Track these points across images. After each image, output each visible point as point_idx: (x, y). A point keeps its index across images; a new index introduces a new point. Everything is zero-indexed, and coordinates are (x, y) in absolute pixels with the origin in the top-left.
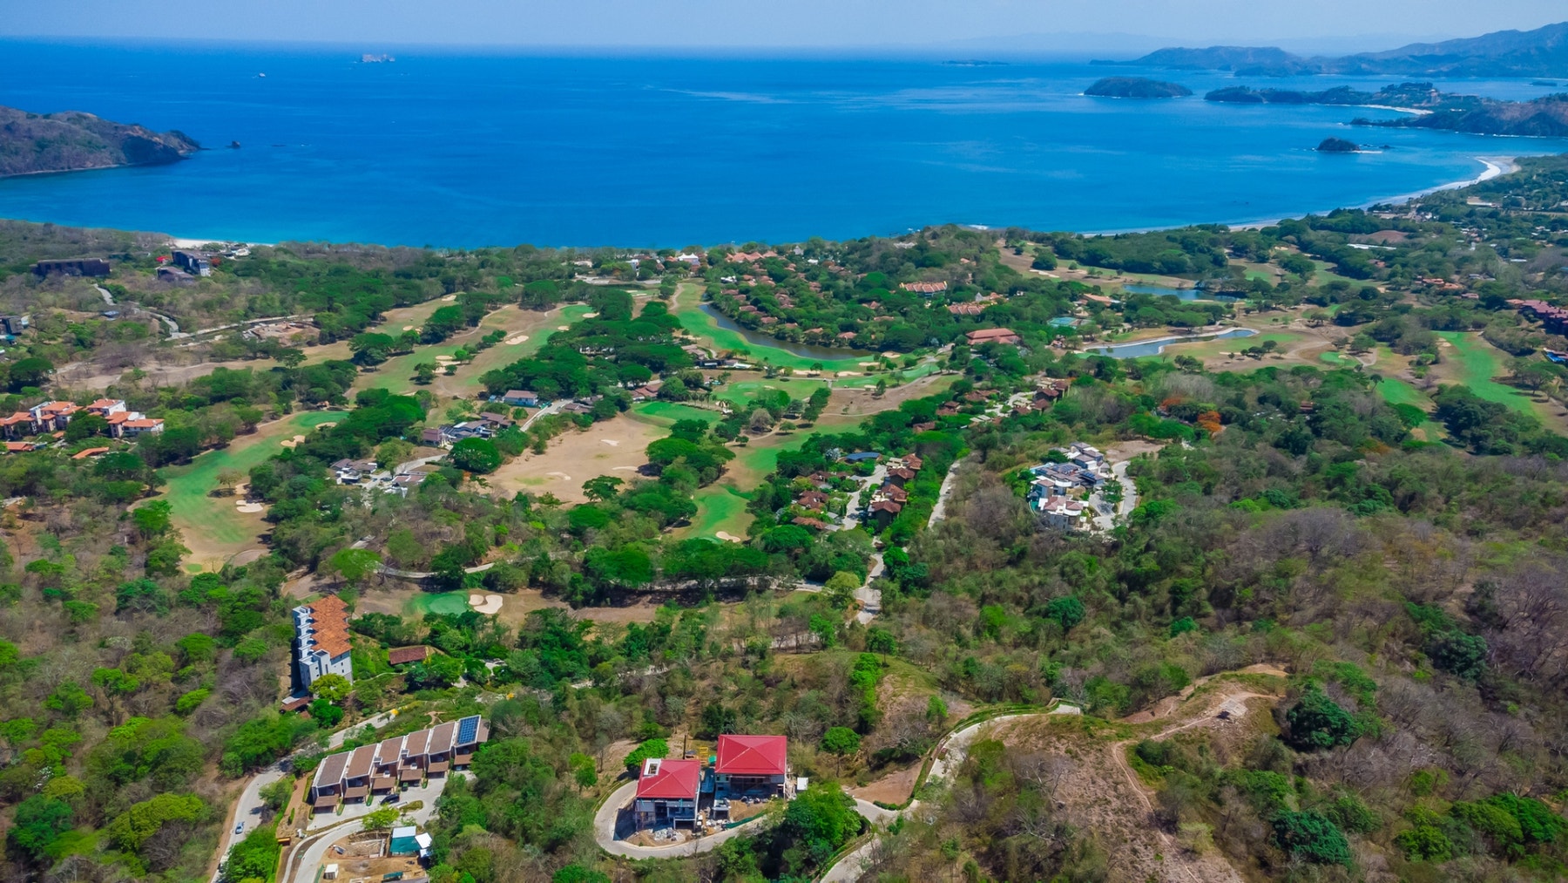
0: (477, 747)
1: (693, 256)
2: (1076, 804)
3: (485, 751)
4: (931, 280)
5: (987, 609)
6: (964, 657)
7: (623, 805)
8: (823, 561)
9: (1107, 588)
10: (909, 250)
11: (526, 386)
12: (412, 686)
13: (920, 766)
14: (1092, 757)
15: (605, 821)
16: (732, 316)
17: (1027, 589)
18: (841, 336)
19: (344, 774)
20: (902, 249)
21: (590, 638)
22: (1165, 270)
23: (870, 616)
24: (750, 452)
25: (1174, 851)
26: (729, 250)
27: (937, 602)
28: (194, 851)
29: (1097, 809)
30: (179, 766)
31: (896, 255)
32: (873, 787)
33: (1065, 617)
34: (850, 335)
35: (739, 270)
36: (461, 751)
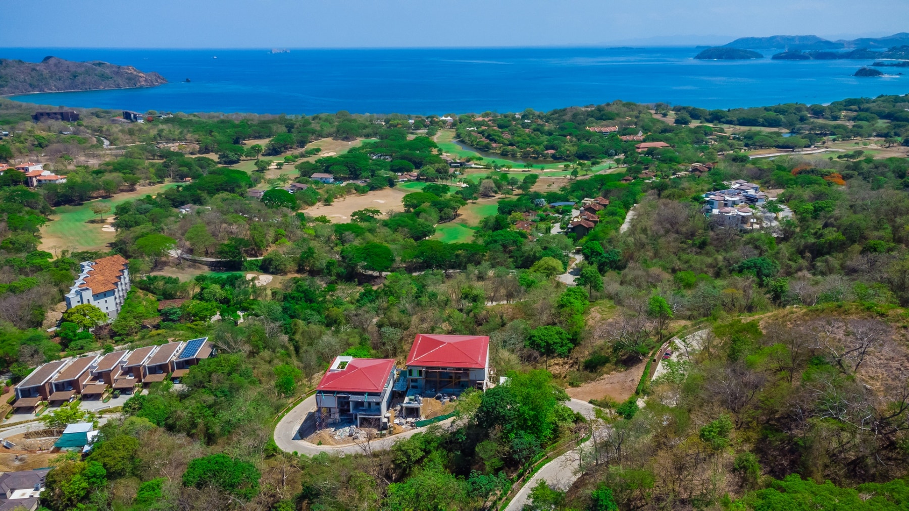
0: (197, 362)
1: (449, 118)
2: (889, 389)
3: (204, 365)
4: (607, 126)
5: (680, 273)
8: (532, 253)
10: (592, 111)
11: (327, 171)
13: (641, 367)
16: (472, 145)
18: (546, 152)
19: (54, 378)
20: (587, 111)
22: (765, 123)
24: (479, 206)
26: (473, 116)
27: (633, 272)
31: (583, 113)
32: (586, 387)
34: (551, 152)
35: (478, 124)
36: (180, 365)
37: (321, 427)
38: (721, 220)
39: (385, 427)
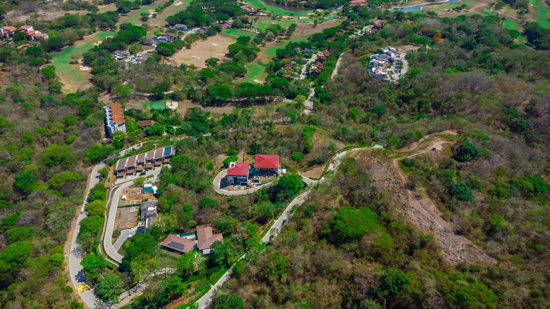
0: (171, 156)
2: (379, 180)
3: (174, 158)
5: (351, 109)
6: (342, 127)
7: (223, 177)
8: (293, 91)
9: (395, 101)
11: (182, 22)
12: (148, 135)
13: (325, 165)
14: (386, 164)
15: (217, 182)
17: (366, 102)
18: (301, 2)
19: (126, 165)
21: (210, 118)
23: (309, 111)
24: (266, 49)
25: (412, 196)
27: (333, 106)
28: (78, 190)
29: (387, 182)
30: (69, 162)
32: (308, 172)
33: (379, 112)
34: (304, 2)
36: (166, 158)
37: (229, 185)
38: (375, 76)
39: (249, 186)
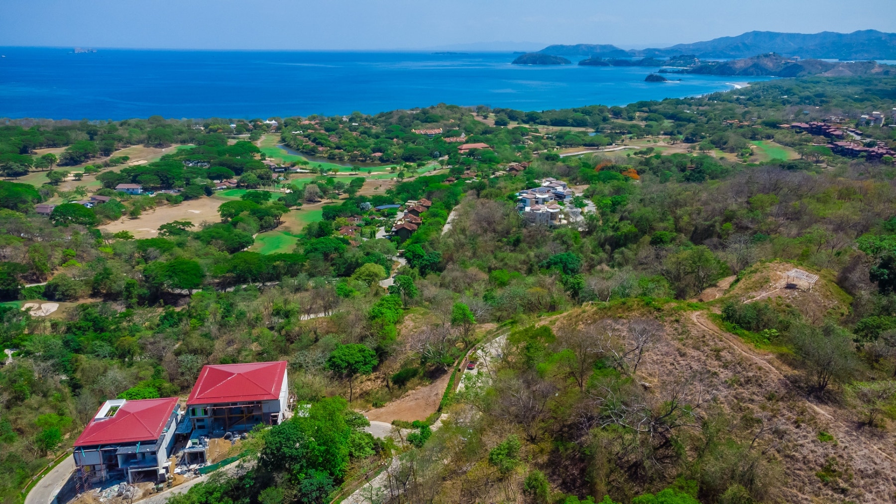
1: (274, 122)
2: (665, 384)
4: (432, 128)
8: (354, 260)
10: (417, 114)
13: (446, 379)
16: (298, 149)
18: (373, 155)
20: (412, 114)
22: (575, 124)
24: (304, 213)
25: (845, 426)
26: (299, 119)
27: (451, 273)
29: (699, 386)
31: (409, 117)
32: (391, 406)
34: (378, 154)
35: (305, 128)
37: (82, 489)
38: (532, 217)
39: (163, 479)
